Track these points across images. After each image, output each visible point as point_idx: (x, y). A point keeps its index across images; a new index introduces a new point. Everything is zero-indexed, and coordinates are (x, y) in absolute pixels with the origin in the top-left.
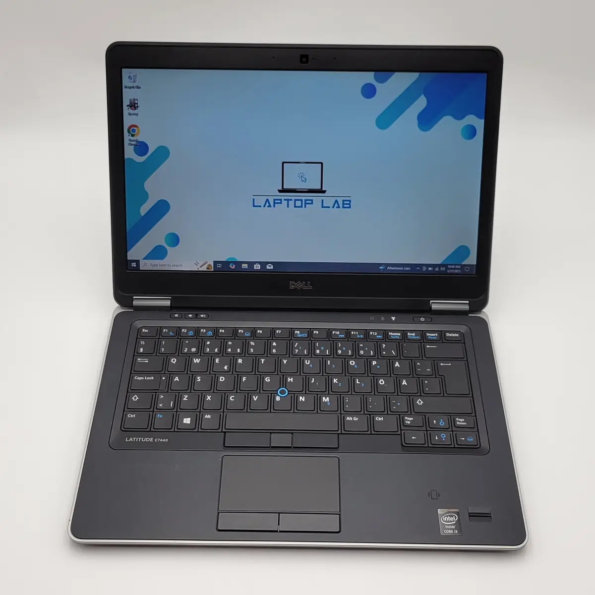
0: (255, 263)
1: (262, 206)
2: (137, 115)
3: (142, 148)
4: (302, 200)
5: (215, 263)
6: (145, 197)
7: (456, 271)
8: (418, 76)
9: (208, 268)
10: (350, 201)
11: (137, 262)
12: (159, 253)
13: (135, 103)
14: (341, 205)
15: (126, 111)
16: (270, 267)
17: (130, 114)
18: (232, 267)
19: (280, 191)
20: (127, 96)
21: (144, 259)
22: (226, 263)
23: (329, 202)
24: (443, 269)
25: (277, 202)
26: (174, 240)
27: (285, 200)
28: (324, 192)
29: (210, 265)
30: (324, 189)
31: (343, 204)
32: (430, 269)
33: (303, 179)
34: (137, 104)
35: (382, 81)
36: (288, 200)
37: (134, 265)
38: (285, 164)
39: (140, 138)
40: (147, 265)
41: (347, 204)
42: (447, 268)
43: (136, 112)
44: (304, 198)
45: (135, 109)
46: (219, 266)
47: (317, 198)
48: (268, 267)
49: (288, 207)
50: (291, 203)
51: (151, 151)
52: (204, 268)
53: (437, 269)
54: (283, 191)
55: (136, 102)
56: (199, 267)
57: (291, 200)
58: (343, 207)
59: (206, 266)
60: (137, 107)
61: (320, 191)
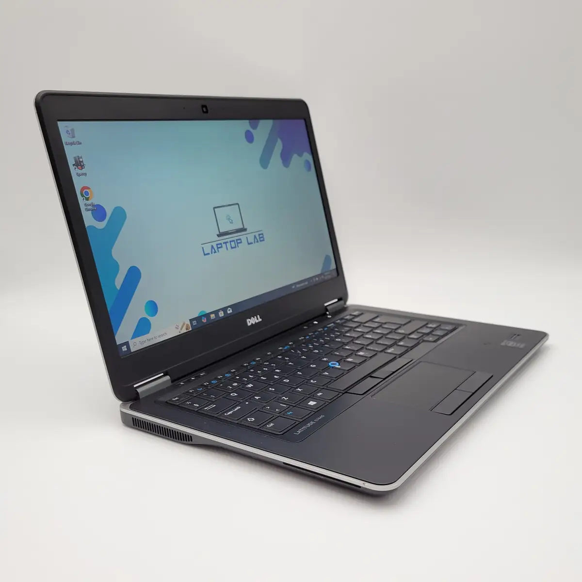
0: (218, 311)
1: (210, 253)
2: (85, 174)
3: (99, 212)
4: (234, 241)
5: (191, 320)
6: (116, 267)
7: (329, 277)
8: (272, 122)
9: (187, 329)
10: (262, 234)
11: (127, 344)
12: (143, 327)
13: (80, 162)
14: (259, 240)
15: (73, 171)
16: (230, 311)
17: (79, 175)
18: (204, 320)
19: (218, 236)
20: (71, 154)
21: (132, 339)
22: (198, 319)
23: (251, 240)
24: (322, 277)
25: (219, 246)
26: (153, 307)
27: (224, 243)
28: (245, 230)
29: (187, 325)
30: (245, 227)
31: (260, 238)
32: (317, 279)
33: (231, 221)
34: (82, 162)
35: (255, 127)
36: (225, 243)
37: (124, 348)
38: (216, 209)
39: (95, 200)
40: (137, 345)
41: (262, 237)
42: (324, 276)
43: (84, 171)
44: (235, 239)
45: (82, 168)
46: (195, 323)
47: (242, 236)
48: (229, 312)
49: (227, 249)
50: (228, 244)
51: (109, 213)
52: (184, 331)
53: (320, 278)
54: (220, 235)
55: (81, 160)
56: (179, 329)
57: (227, 242)
58: (261, 241)
59: (185, 327)
60: (83, 165)
61: (243, 230)
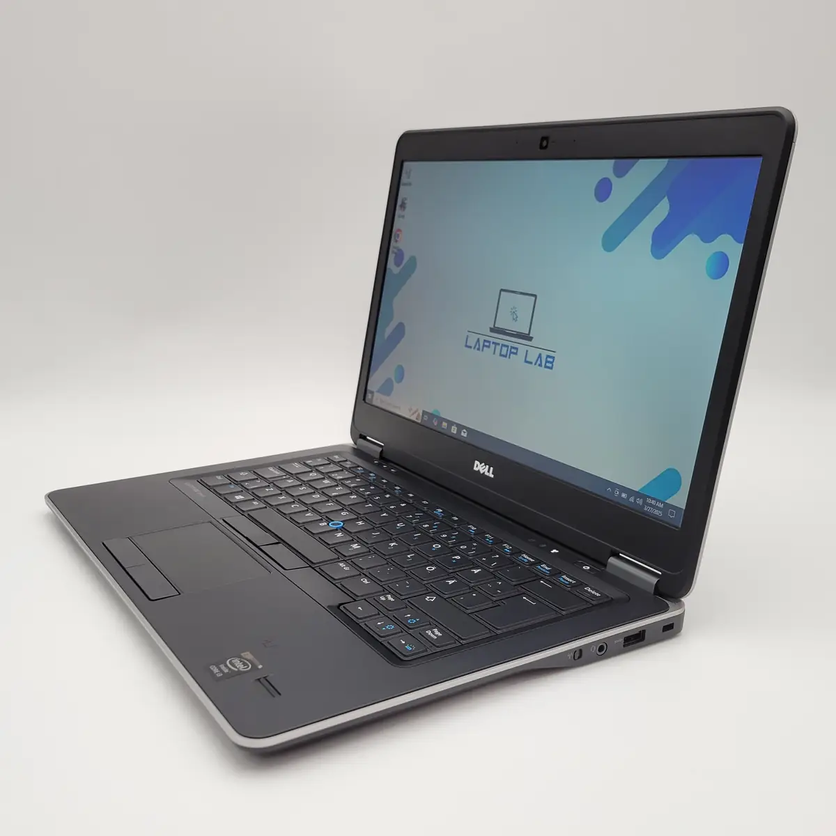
1: (473, 348)
2: (403, 217)
3: (399, 257)
4: (508, 346)
5: (424, 413)
6: (391, 316)
7: (657, 512)
8: (666, 163)
9: (417, 418)
10: (553, 358)
11: (373, 394)
12: (388, 387)
14: (543, 363)
15: (398, 212)
16: (464, 434)
17: (399, 216)
18: (435, 423)
19: (491, 330)
20: (402, 194)
21: (378, 391)
22: (431, 416)
23: (533, 357)
24: (640, 501)
25: (487, 344)
26: (401, 374)
27: (493, 343)
28: (530, 339)
29: (419, 415)
30: (531, 335)
31: (547, 362)
32: (624, 495)
33: (515, 317)
35: (620, 173)
36: (496, 344)
37: (370, 397)
38: (502, 293)
39: (400, 245)
40: (378, 400)
41: (549, 363)
42: (645, 503)
43: (403, 213)
44: (510, 345)
46: (426, 418)
47: (522, 347)
48: (462, 434)
49: (494, 353)
50: (498, 348)
51: (405, 261)
52: (414, 418)
53: (632, 499)
54: (495, 330)
55: (406, 201)
56: (411, 414)
57: (499, 344)
58: (546, 367)
59: (416, 415)
60: (405, 207)
61: (528, 337)
